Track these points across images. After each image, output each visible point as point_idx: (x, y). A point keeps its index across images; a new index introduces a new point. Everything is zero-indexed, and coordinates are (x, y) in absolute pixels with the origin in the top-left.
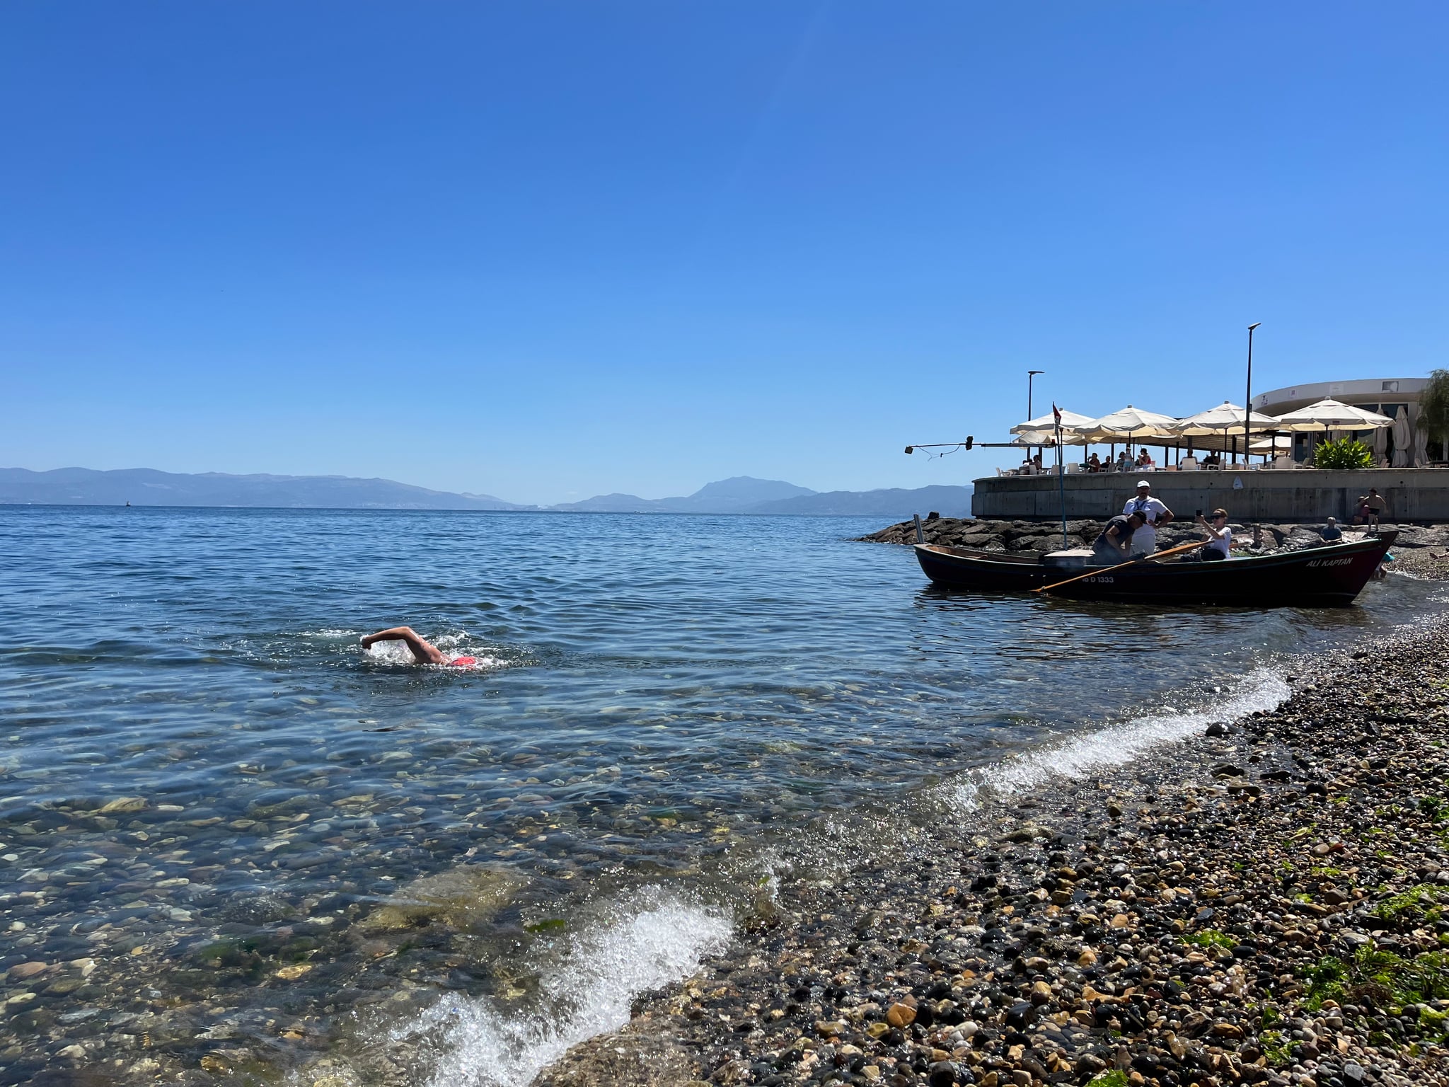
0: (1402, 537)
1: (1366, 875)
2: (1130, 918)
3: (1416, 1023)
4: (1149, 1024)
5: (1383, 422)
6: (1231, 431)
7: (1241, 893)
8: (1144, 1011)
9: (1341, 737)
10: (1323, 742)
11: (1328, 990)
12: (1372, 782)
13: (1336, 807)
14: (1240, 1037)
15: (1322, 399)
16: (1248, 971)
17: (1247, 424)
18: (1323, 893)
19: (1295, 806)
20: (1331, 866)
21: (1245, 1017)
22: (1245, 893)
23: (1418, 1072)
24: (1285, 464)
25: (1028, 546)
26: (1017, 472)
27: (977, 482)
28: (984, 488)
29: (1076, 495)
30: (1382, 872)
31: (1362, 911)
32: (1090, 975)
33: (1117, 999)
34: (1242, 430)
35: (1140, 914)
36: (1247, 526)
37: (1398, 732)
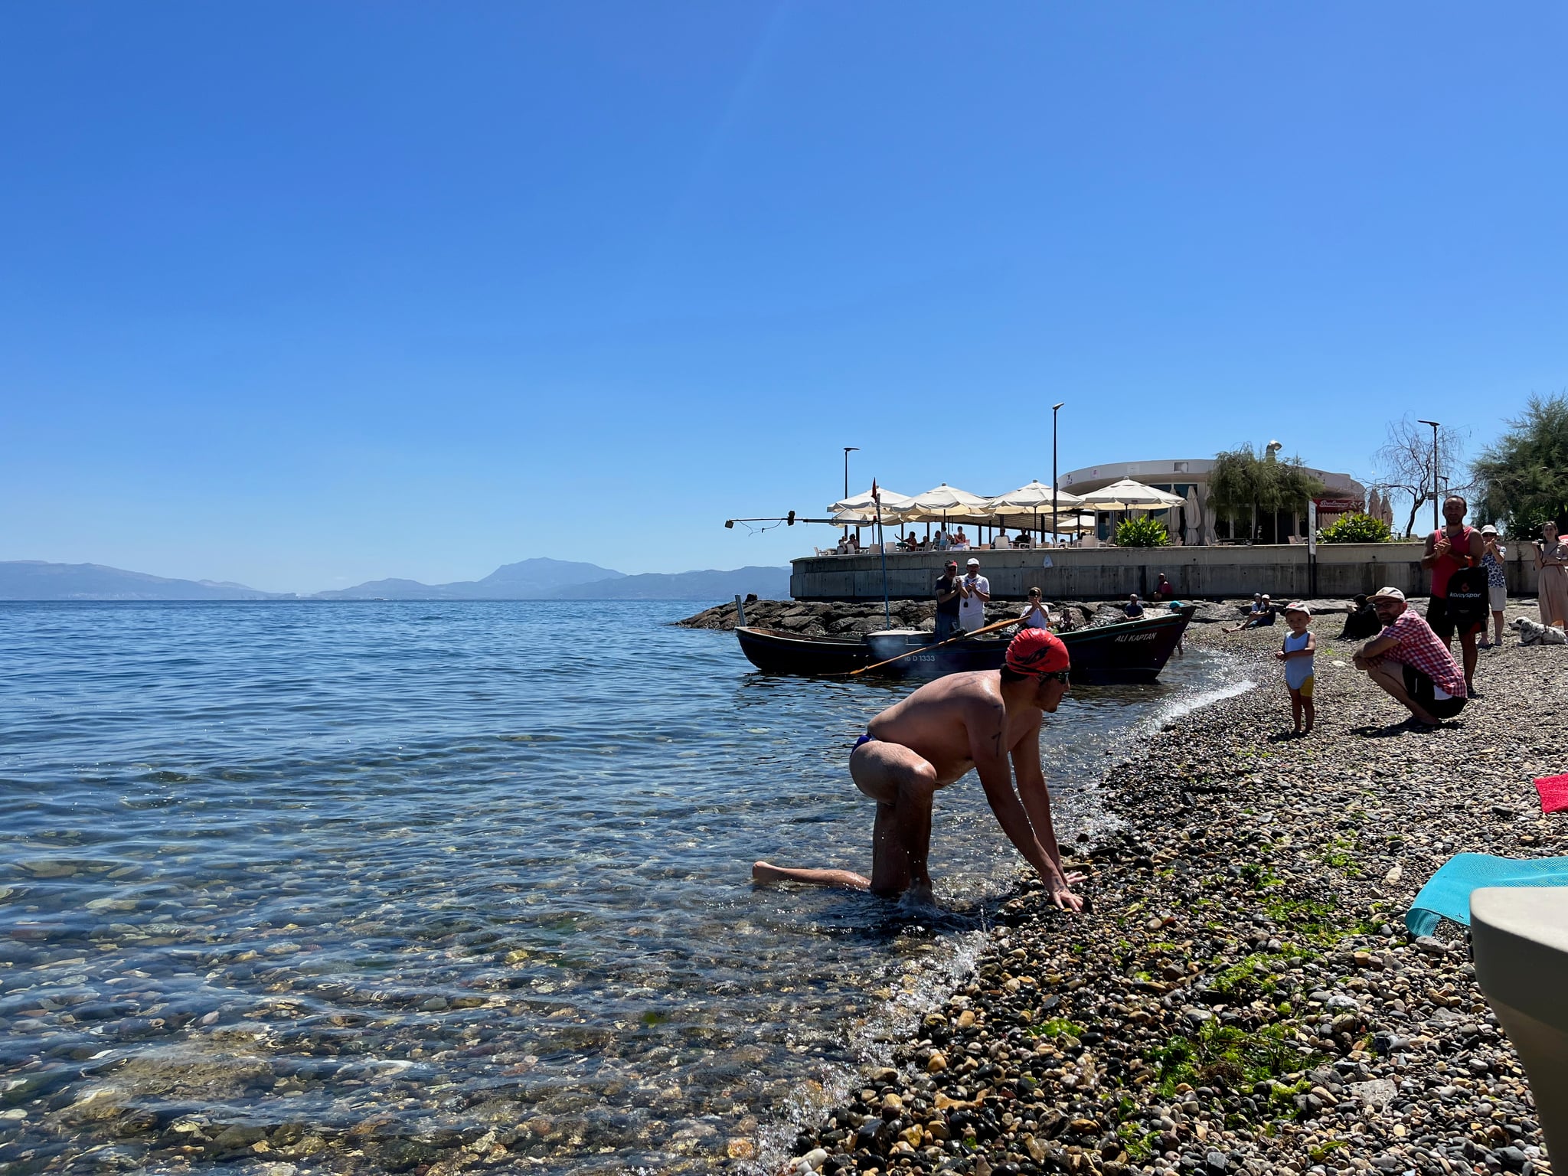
0: (1197, 613)
1: (1200, 948)
2: (977, 1013)
3: (1267, 1100)
4: (1004, 1128)
5: (1177, 501)
6: (1040, 510)
7: (1084, 977)
8: (999, 1114)
9: (1161, 809)
10: (1145, 816)
11: (1180, 1073)
12: (1195, 853)
13: (1163, 880)
14: (1098, 1132)
15: (1121, 479)
16: (1097, 1059)
17: (1055, 503)
18: (1160, 970)
19: (1126, 882)
20: (1165, 940)
21: (1101, 1109)
22: (1087, 976)
23: (1276, 1154)
24: (1090, 542)
25: (848, 628)
26: (835, 551)
27: (795, 563)
28: (803, 568)
29: (893, 575)
30: (1214, 944)
31: (1200, 986)
32: (940, 1082)
33: (972, 1104)
34: (1050, 509)
35: (987, 1009)
36: (1058, 605)
37: (1212, 802)
